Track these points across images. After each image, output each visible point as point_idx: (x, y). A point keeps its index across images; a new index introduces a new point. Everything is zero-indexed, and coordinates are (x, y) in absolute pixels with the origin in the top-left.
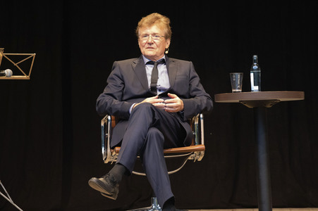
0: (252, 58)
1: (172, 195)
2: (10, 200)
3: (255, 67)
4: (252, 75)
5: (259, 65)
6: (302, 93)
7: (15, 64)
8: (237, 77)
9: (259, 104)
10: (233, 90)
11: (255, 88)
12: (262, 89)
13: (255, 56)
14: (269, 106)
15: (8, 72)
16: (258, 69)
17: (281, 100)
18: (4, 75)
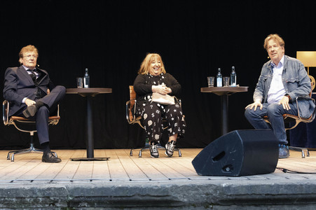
0: (85, 70)
1: (48, 141)
3: (87, 75)
4: (85, 79)
5: (88, 74)
6: (111, 89)
8: (80, 80)
9: (88, 95)
11: (86, 86)
12: (90, 87)
13: (87, 69)
14: (93, 96)
17: (100, 93)
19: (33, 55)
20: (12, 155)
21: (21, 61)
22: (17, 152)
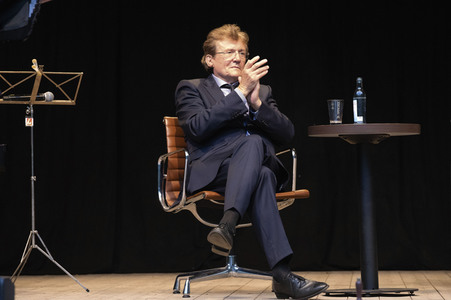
0: (355, 81)
2: (50, 257)
3: (359, 93)
4: (355, 102)
5: (363, 90)
6: (417, 126)
7: (57, 86)
8: (337, 105)
9: (363, 140)
10: (332, 122)
11: (359, 119)
12: (366, 120)
13: (359, 79)
14: (376, 142)
15: (48, 95)
16: (362, 96)
17: (391, 134)
18: (43, 99)
19: (240, 51)
20: (184, 282)
21: (208, 61)
22: (196, 276)
